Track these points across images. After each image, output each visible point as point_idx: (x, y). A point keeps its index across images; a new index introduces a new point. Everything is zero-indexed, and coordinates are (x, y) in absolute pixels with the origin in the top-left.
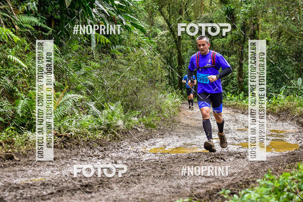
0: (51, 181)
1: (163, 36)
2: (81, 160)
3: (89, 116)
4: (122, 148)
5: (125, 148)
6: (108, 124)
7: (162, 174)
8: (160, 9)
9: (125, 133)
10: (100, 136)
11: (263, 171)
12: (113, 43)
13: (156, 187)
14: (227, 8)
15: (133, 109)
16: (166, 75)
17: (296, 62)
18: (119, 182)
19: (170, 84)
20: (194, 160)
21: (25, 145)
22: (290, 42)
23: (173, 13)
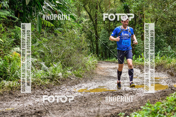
0: (17, 110)
1: (86, 22)
2: (36, 97)
3: (41, 71)
4: (61, 90)
5: (63, 90)
6: (53, 75)
7: (85, 105)
8: (84, 6)
9: (63, 81)
10: (48, 82)
11: (146, 102)
12: (56, 27)
13: (81, 112)
14: (125, 5)
15: (68, 66)
16: (88, 45)
17: (167, 37)
18: (58, 110)
19: (91, 51)
20: (104, 96)
21: (2, 89)
22: (163, 24)
23: (92, 8)
